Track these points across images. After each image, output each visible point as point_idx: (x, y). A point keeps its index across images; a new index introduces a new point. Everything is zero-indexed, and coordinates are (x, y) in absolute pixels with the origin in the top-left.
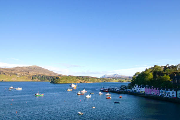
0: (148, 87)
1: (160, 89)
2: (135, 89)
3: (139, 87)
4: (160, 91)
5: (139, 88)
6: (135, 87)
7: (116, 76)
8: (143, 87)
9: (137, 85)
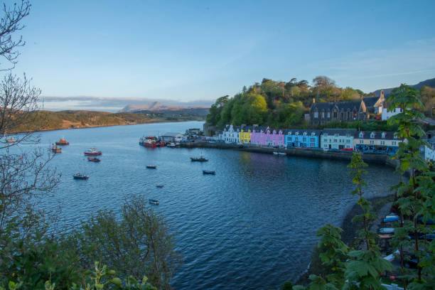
0: (258, 130)
1: (285, 133)
2: (227, 136)
3: (236, 131)
4: (287, 136)
5: (235, 134)
6: (227, 131)
7: (155, 107)
8: (245, 131)
9: (231, 126)
